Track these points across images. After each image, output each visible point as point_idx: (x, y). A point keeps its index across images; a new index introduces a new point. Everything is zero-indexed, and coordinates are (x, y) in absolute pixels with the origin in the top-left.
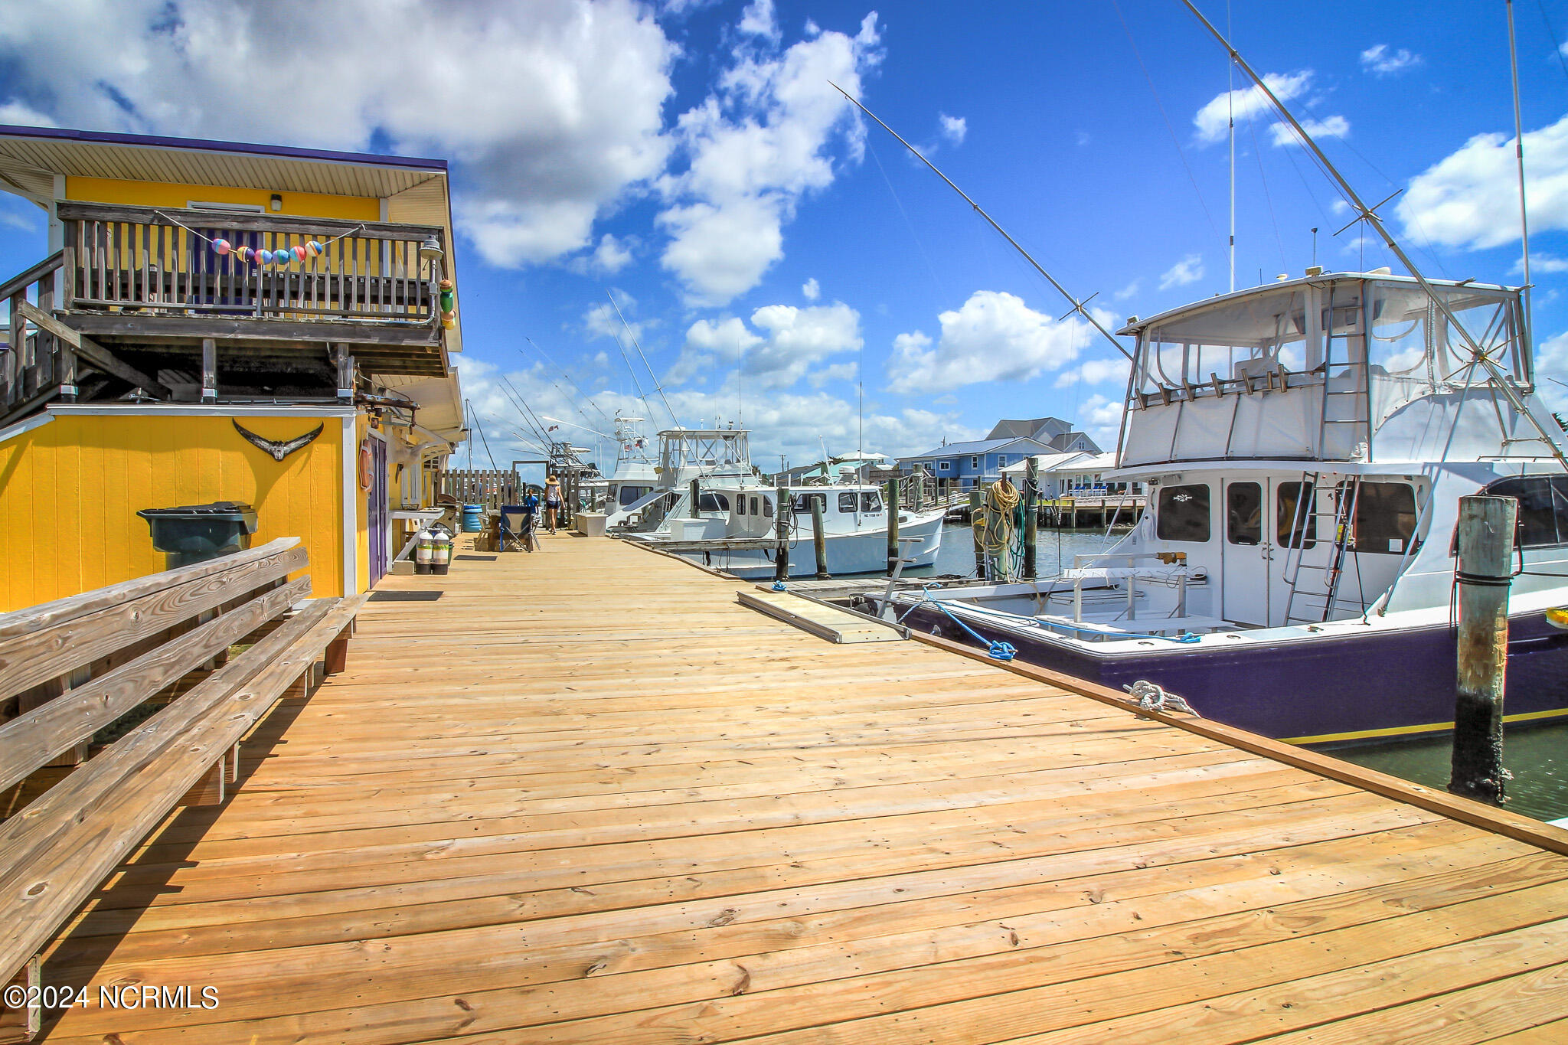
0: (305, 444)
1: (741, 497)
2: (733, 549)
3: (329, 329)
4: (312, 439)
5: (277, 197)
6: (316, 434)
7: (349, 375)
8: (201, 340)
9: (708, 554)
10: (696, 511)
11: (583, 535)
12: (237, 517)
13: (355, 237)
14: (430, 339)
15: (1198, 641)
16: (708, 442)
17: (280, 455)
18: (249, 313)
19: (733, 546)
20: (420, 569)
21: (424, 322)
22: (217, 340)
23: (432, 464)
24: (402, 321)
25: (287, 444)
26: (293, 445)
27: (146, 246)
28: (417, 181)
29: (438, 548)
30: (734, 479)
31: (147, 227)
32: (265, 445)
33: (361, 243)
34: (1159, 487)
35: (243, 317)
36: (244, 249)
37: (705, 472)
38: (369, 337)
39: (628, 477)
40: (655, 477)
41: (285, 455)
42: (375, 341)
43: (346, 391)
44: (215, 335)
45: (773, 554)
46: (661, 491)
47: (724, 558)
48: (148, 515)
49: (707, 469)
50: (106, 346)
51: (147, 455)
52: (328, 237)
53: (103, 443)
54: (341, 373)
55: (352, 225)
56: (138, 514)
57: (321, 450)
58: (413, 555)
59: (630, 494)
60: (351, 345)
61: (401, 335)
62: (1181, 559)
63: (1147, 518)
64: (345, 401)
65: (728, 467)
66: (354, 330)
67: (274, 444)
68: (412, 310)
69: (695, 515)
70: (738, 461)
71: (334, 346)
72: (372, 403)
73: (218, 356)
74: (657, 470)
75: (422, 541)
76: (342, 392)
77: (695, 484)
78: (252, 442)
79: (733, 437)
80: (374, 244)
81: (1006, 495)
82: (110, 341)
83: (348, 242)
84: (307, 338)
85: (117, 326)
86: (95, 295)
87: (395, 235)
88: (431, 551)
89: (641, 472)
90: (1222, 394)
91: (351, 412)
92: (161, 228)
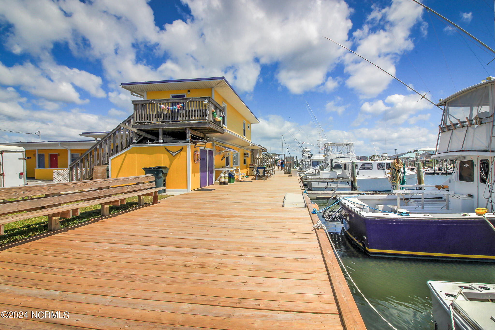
0: (179, 152)
1: (346, 164)
2: (335, 181)
3: (185, 125)
4: (181, 151)
5: (189, 91)
6: (181, 150)
7: (189, 136)
8: (159, 129)
9: (328, 182)
10: (332, 169)
11: (291, 176)
12: (161, 169)
13: (191, 101)
14: (207, 125)
15: (408, 215)
16: (341, 146)
17: (174, 155)
18: (169, 122)
19: (335, 180)
20: (221, 183)
21: (206, 121)
22: (163, 129)
23: (246, 155)
24: (201, 121)
25: (176, 152)
26: (177, 153)
27: (149, 109)
28: (218, 83)
29: (225, 178)
30: (348, 158)
31: (149, 104)
32: (171, 152)
33: (192, 102)
34: (459, 162)
35: (167, 123)
36: (167, 107)
37: (338, 156)
38: (193, 126)
39: (315, 158)
40: (323, 158)
41: (175, 155)
42: (194, 127)
43: (188, 139)
44: (161, 127)
45: (350, 183)
46: (324, 163)
47: (332, 184)
48: (144, 169)
49: (339, 155)
50: (144, 131)
51: (148, 155)
52: (184, 103)
53: (141, 153)
54: (187, 135)
55: (190, 99)
56: (142, 169)
57: (183, 153)
58: (219, 180)
59: (315, 163)
60: (190, 128)
61: (200, 125)
62: (447, 188)
63: (454, 173)
64: (188, 142)
65: (346, 155)
66: (189, 124)
67: (173, 152)
68: (204, 118)
69: (331, 170)
70: (350, 153)
71: (186, 128)
72: (195, 142)
73: (163, 132)
74: (324, 156)
75: (221, 176)
76: (187, 139)
77: (331, 161)
78: (169, 152)
79: (348, 145)
80: (195, 102)
81: (397, 164)
82: (144, 130)
83: (189, 102)
84: (180, 127)
85: (143, 127)
86: (139, 120)
87: (199, 100)
88: (224, 179)
89: (318, 157)
90: (463, 126)
91: (189, 144)
92: (152, 104)
